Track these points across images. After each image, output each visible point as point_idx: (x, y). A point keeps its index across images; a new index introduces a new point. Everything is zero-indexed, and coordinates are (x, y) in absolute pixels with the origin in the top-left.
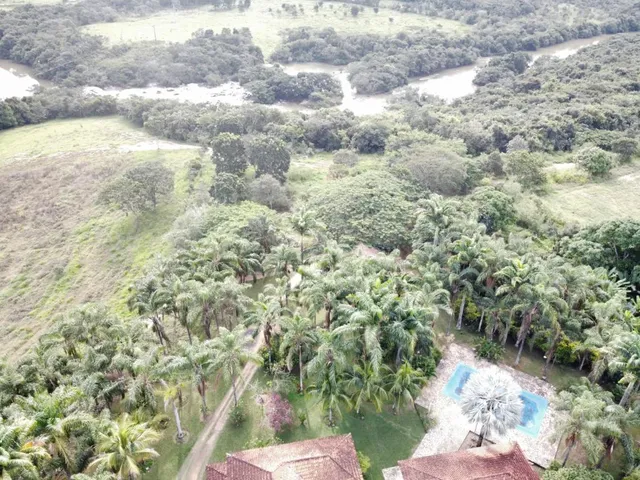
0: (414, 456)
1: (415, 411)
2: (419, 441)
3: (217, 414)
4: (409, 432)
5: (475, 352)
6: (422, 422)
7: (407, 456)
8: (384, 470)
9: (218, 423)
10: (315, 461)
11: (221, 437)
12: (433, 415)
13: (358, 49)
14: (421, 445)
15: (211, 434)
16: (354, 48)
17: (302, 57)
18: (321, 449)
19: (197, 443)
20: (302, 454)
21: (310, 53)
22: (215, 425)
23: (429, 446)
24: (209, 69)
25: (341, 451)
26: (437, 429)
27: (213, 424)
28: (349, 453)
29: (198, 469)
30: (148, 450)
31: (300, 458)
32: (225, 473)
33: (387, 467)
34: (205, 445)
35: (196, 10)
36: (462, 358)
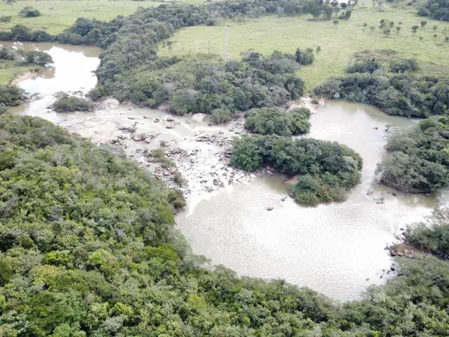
13: (428, 99)
16: (423, 97)
17: (352, 95)
21: (365, 92)
24: (223, 101)
35: (296, 18)
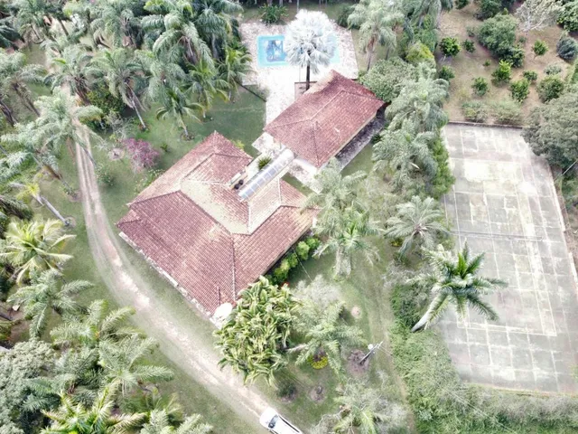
0: (268, 122)
1: (247, 92)
2: (264, 111)
3: (84, 188)
4: (252, 108)
5: (263, 22)
6: (258, 96)
7: (263, 124)
8: (253, 145)
9: (92, 195)
10: (205, 164)
11: (104, 202)
12: (263, 87)
14: (267, 113)
15: (93, 207)
18: (203, 153)
19: (87, 219)
20: (190, 165)
22: (90, 197)
23: (273, 110)
25: (220, 146)
26: (272, 95)
27: (87, 198)
28: (225, 144)
29: (105, 235)
30: (62, 238)
31: (192, 168)
32: (138, 218)
33: (254, 140)
34: (95, 217)
36: (256, 32)
